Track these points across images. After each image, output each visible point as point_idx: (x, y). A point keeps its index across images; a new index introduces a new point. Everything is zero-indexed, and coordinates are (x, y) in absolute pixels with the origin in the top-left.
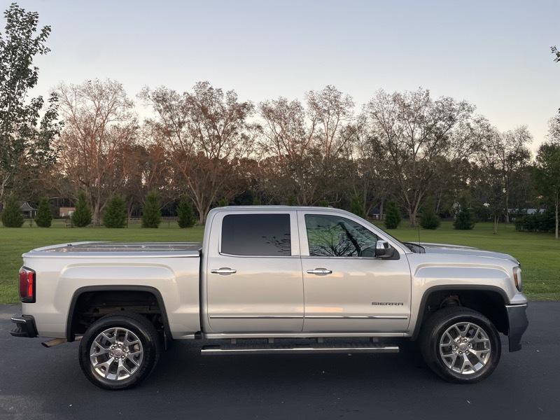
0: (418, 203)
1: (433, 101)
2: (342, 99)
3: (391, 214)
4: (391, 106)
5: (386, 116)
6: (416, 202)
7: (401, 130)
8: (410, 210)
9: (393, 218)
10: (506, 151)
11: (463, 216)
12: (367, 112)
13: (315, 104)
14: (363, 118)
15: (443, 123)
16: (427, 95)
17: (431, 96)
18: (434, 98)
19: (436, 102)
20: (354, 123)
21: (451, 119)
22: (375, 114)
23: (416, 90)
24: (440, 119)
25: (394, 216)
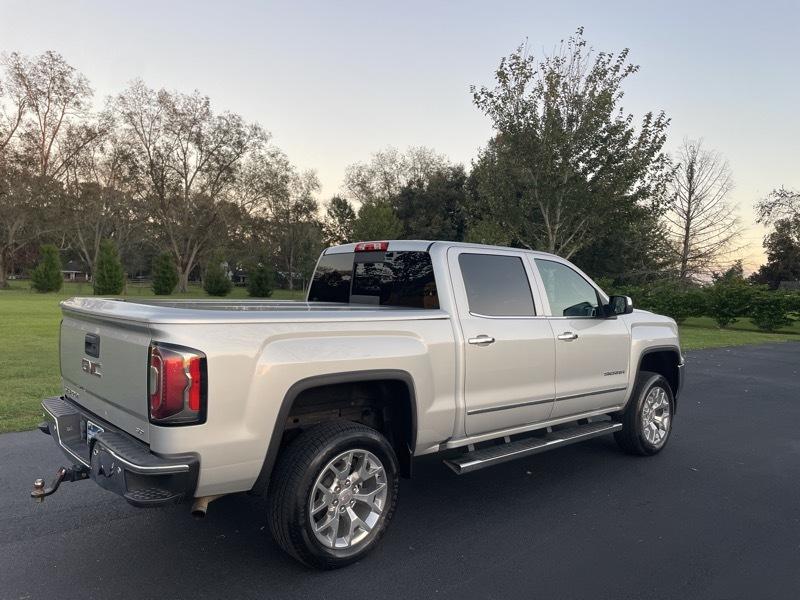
0: (192, 259)
1: (215, 115)
2: (72, 80)
3: (164, 273)
4: (155, 109)
5: (147, 122)
6: (190, 256)
7: (169, 148)
8: (180, 269)
9: (168, 279)
10: (291, 199)
11: (261, 279)
12: (115, 109)
13: (21, 76)
14: (109, 118)
15: (230, 149)
16: (207, 103)
17: (212, 108)
18: (217, 110)
19: (220, 118)
20: (94, 123)
21: (240, 144)
22: (130, 115)
23: (190, 93)
24: (224, 143)
25: (168, 275)
